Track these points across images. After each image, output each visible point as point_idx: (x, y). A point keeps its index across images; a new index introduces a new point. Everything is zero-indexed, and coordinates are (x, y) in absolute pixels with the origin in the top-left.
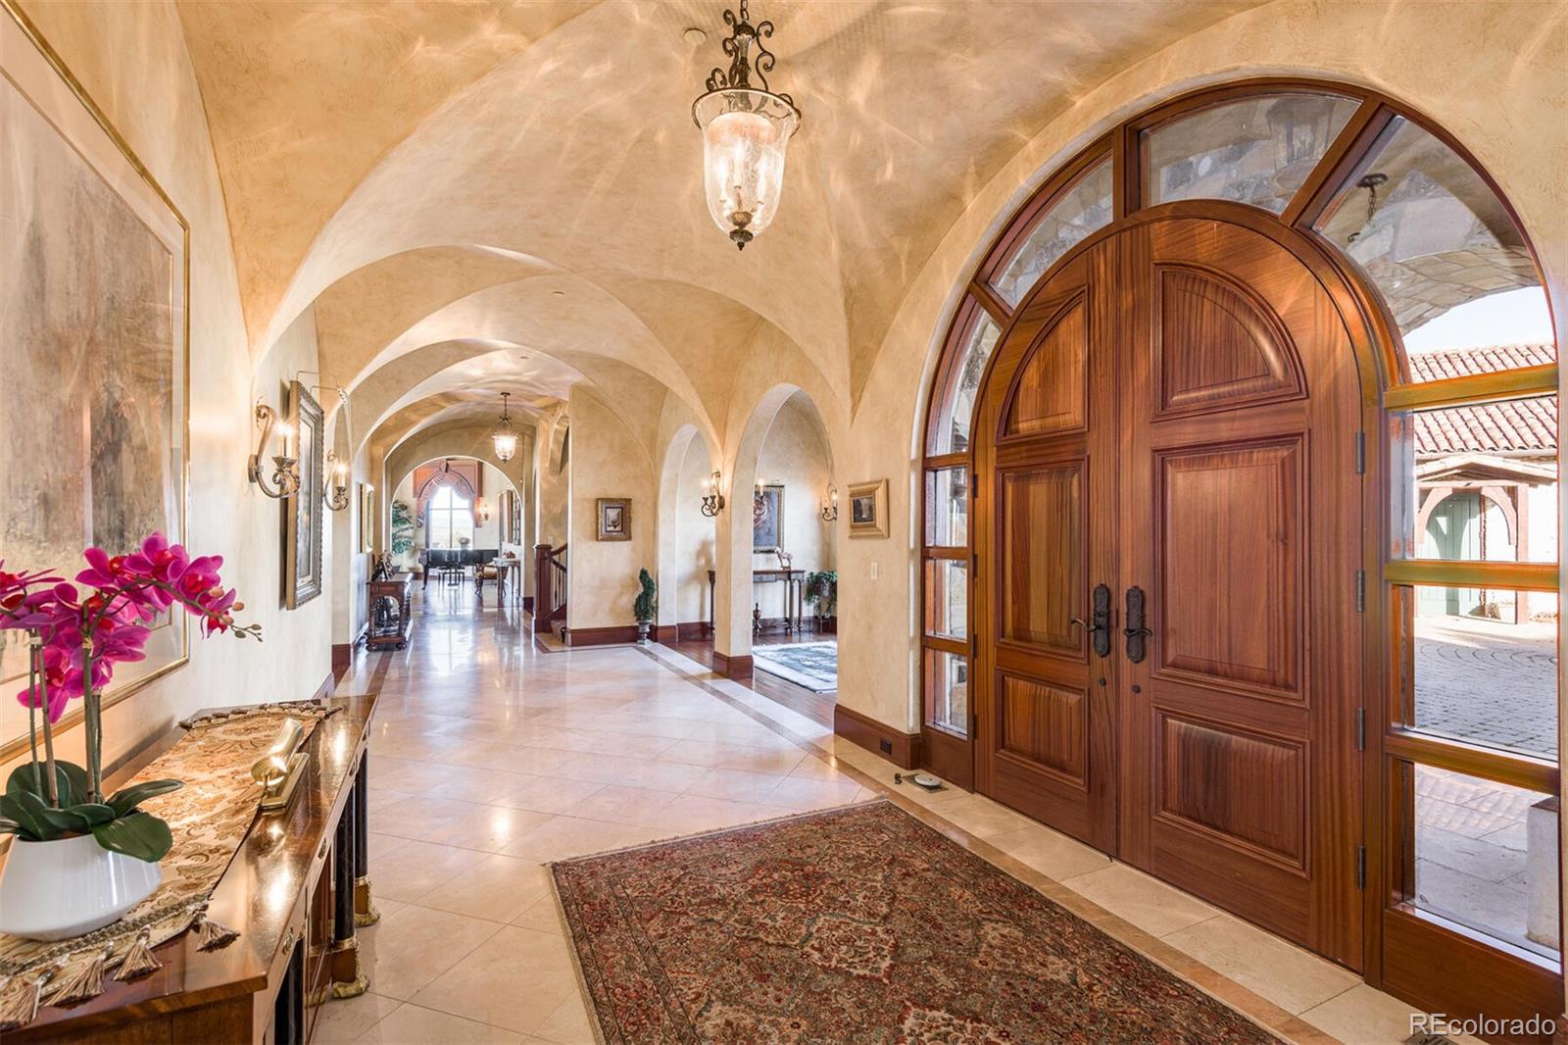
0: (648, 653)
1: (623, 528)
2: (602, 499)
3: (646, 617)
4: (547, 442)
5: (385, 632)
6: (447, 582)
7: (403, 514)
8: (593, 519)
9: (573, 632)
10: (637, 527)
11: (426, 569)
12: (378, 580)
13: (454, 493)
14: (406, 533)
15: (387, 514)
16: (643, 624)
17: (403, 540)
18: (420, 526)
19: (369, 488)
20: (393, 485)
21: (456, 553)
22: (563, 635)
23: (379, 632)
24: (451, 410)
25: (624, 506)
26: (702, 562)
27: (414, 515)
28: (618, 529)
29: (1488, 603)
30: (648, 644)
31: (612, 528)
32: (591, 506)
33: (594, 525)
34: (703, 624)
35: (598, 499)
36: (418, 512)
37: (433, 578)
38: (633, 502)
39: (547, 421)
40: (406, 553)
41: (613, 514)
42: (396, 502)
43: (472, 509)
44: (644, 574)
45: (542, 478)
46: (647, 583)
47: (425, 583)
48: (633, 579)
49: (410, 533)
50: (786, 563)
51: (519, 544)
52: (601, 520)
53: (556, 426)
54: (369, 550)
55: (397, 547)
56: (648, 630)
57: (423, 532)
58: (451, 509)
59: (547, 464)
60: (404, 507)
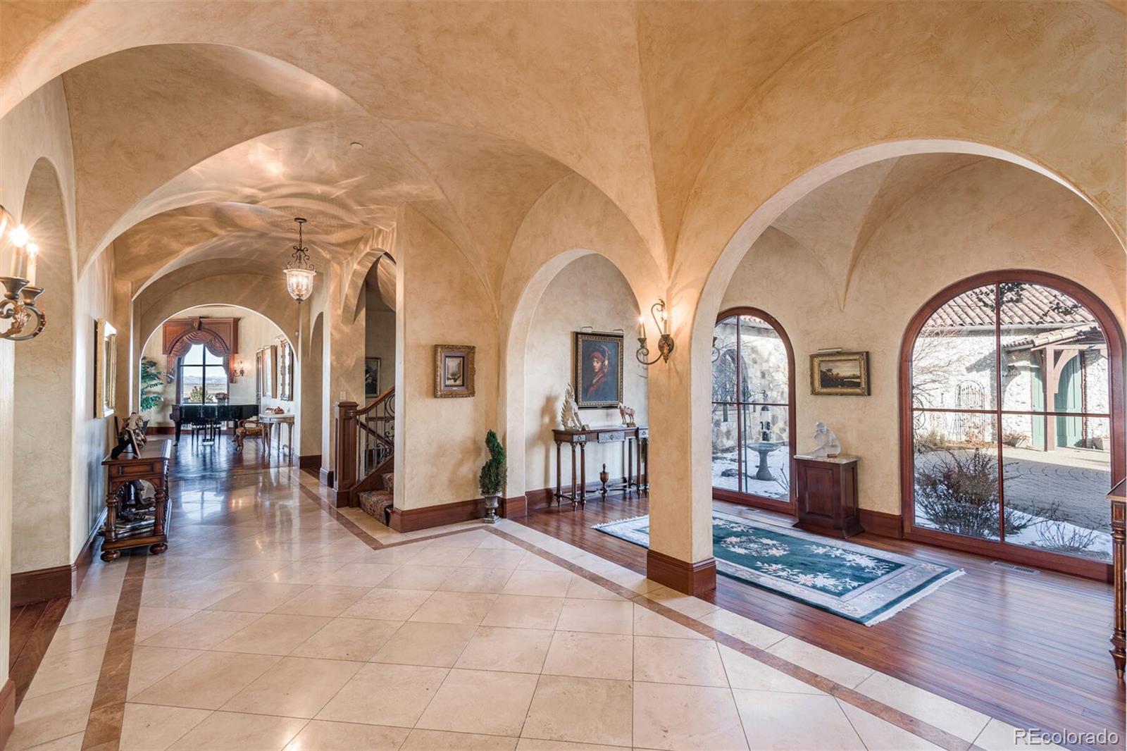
0: (496, 532)
1: (465, 382)
2: (444, 347)
3: (496, 490)
4: (340, 287)
5: (133, 529)
6: (201, 438)
7: (152, 370)
8: (430, 370)
9: (404, 514)
10: (480, 382)
11: (178, 425)
12: (121, 456)
13: (207, 351)
14: (154, 389)
15: (136, 367)
16: (492, 499)
17: (152, 396)
18: (170, 381)
19: (109, 330)
20: (143, 337)
21: (213, 408)
22: (388, 516)
23: (124, 531)
24: (224, 239)
25: (466, 356)
26: (547, 420)
27: (164, 371)
28: (458, 382)
29: (1090, 437)
30: (499, 523)
31: (451, 382)
32: (426, 356)
33: (431, 377)
34: (548, 492)
35: (436, 347)
36: (168, 368)
37: (187, 432)
38: (477, 350)
39: (340, 264)
40: (154, 409)
41: (453, 364)
42: (144, 358)
43: (226, 365)
44: (491, 437)
45: (335, 327)
46: (495, 448)
47: (178, 439)
48: (475, 442)
49: (159, 388)
50: (628, 419)
51: (291, 398)
52: (440, 371)
53: (356, 266)
54: (109, 412)
55: (146, 403)
56: (496, 505)
57: (173, 388)
58: (204, 366)
59: (340, 312)
60: (153, 364)
